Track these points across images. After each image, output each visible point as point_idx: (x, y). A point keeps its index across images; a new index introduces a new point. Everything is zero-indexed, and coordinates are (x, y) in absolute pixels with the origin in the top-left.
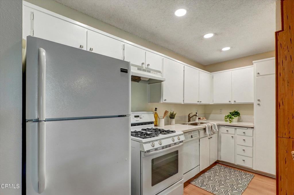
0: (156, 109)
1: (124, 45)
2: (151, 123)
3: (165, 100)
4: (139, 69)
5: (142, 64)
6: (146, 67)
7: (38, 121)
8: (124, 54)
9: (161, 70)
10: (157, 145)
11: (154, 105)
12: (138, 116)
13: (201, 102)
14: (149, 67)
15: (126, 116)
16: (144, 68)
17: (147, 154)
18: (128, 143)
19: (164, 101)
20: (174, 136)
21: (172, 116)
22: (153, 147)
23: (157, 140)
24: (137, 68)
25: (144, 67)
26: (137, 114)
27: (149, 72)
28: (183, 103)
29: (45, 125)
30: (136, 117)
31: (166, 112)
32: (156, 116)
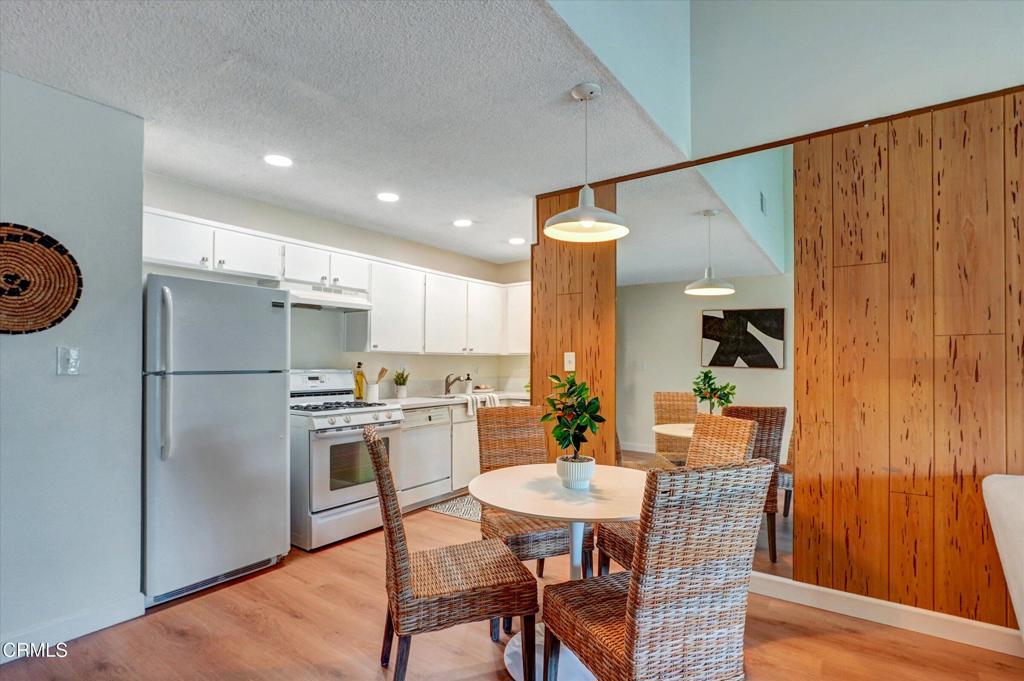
0: (360, 364)
1: (284, 248)
2: (348, 392)
3: (375, 346)
4: (317, 287)
5: (323, 278)
6: (332, 283)
7: (163, 374)
8: (283, 264)
9: (365, 287)
10: (340, 422)
11: (355, 358)
12: (317, 378)
13: (471, 350)
14: (338, 284)
15: (280, 372)
16: (327, 286)
17: (320, 435)
18: (284, 418)
19: (373, 349)
20: (379, 411)
21: (400, 380)
22: (333, 424)
23: (340, 415)
24: (311, 287)
25: (327, 283)
26: (315, 373)
27: (339, 292)
28: (421, 352)
29: (172, 379)
30: (310, 378)
31: (383, 372)
32: (359, 377)
